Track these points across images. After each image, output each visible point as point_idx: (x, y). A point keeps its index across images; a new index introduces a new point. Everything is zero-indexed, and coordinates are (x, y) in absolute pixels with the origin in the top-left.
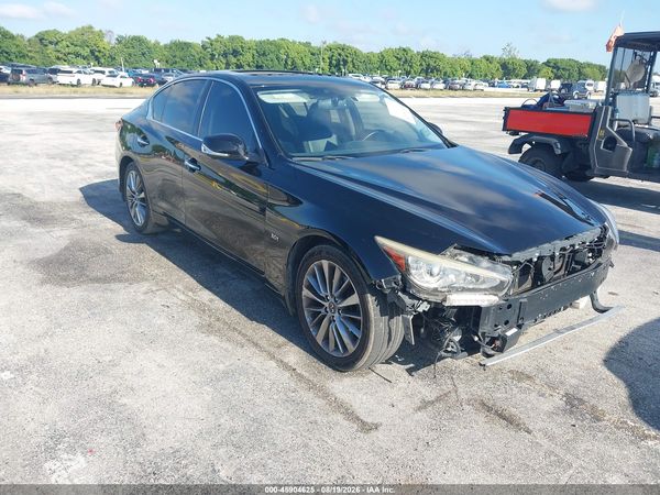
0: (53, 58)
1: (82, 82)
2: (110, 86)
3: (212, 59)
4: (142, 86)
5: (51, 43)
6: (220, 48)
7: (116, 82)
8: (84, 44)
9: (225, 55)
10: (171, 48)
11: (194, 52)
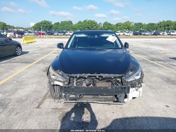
0: (119, 29)
1: (121, 34)
2: (127, 35)
3: (160, 28)
4: (135, 35)
5: (119, 26)
6: (163, 24)
7: (128, 34)
8: (127, 25)
9: (164, 26)
10: (148, 25)
11: (155, 26)
